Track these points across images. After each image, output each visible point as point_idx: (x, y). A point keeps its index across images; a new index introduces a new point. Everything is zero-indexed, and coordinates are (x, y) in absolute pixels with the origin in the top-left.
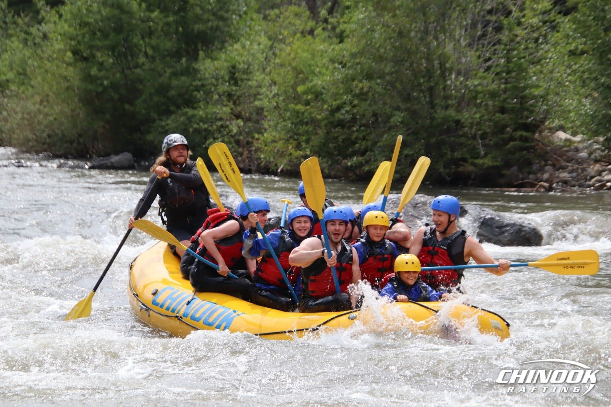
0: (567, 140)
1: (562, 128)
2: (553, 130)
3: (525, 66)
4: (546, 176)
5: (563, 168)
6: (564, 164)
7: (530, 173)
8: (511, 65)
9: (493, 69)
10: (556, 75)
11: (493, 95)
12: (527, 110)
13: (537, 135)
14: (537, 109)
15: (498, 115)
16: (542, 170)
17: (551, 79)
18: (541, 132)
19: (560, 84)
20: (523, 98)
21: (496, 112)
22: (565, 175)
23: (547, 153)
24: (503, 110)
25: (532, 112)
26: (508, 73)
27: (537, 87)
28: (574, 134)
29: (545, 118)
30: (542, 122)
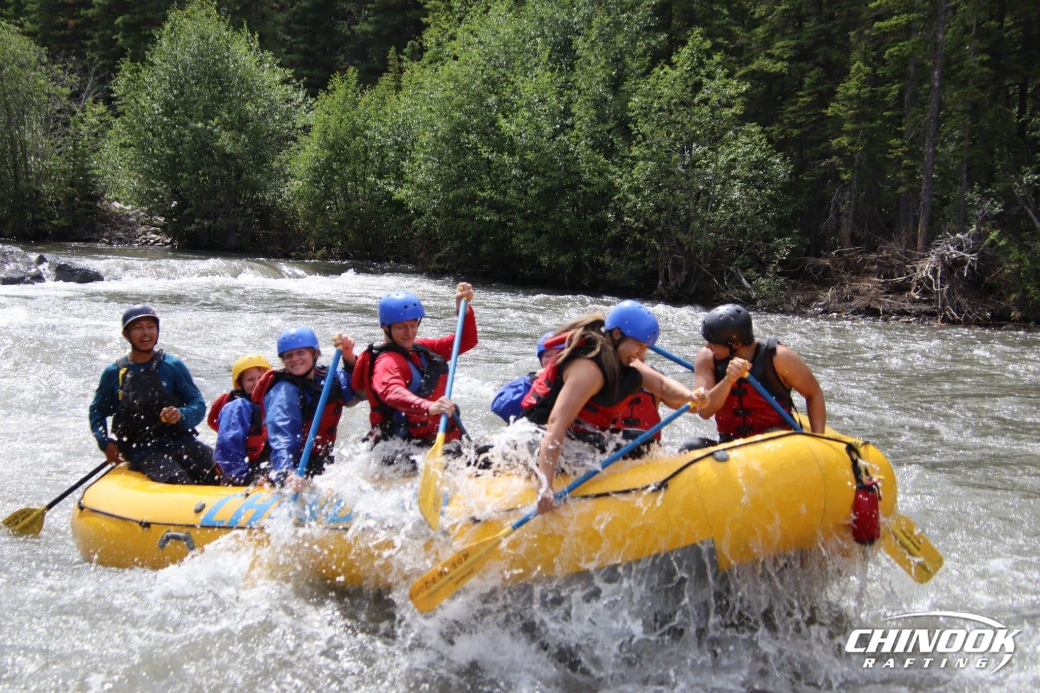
0: (121, 208)
1: (117, 200)
2: (110, 201)
3: (88, 153)
4: (106, 234)
5: (118, 229)
6: (118, 225)
7: (93, 232)
8: (77, 152)
9: (63, 155)
10: (111, 160)
11: (64, 173)
12: (90, 185)
13: (98, 204)
14: (98, 185)
15: (69, 188)
16: (103, 230)
17: (108, 164)
18: (101, 202)
19: (115, 168)
20: (87, 176)
21: (67, 186)
22: (120, 234)
23: (106, 217)
24: (72, 185)
25: (94, 187)
26: (75, 157)
27: (98, 168)
28: (126, 204)
29: (105, 192)
30: (103, 194)
